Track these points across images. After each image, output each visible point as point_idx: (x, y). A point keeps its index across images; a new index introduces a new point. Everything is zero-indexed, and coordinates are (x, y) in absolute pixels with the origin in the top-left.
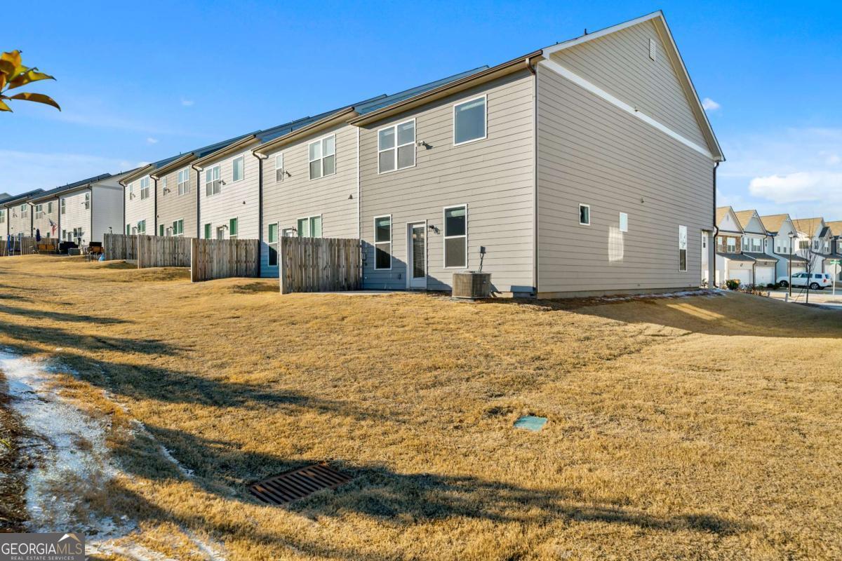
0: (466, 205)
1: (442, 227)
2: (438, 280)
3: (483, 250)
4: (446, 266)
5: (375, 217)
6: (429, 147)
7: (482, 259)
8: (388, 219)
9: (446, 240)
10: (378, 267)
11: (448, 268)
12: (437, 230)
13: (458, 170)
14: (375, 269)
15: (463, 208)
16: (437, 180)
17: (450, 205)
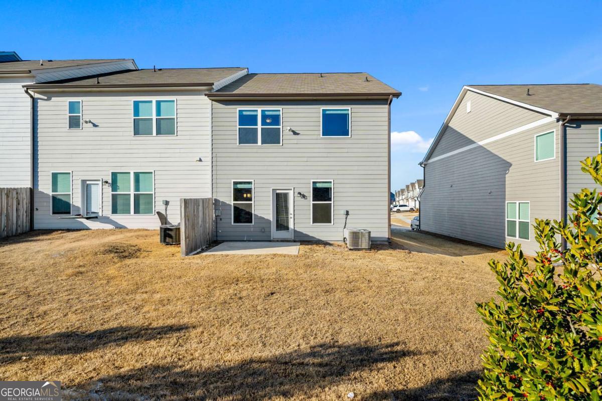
0: (332, 181)
1: (310, 195)
2: (304, 233)
3: (347, 213)
4: (313, 223)
5: (233, 181)
6: (295, 133)
7: (346, 219)
8: (250, 183)
9: (313, 204)
10: (234, 222)
11: (315, 224)
12: (304, 196)
13: (325, 155)
14: (233, 223)
15: (331, 182)
16: (305, 159)
17: (317, 179)
